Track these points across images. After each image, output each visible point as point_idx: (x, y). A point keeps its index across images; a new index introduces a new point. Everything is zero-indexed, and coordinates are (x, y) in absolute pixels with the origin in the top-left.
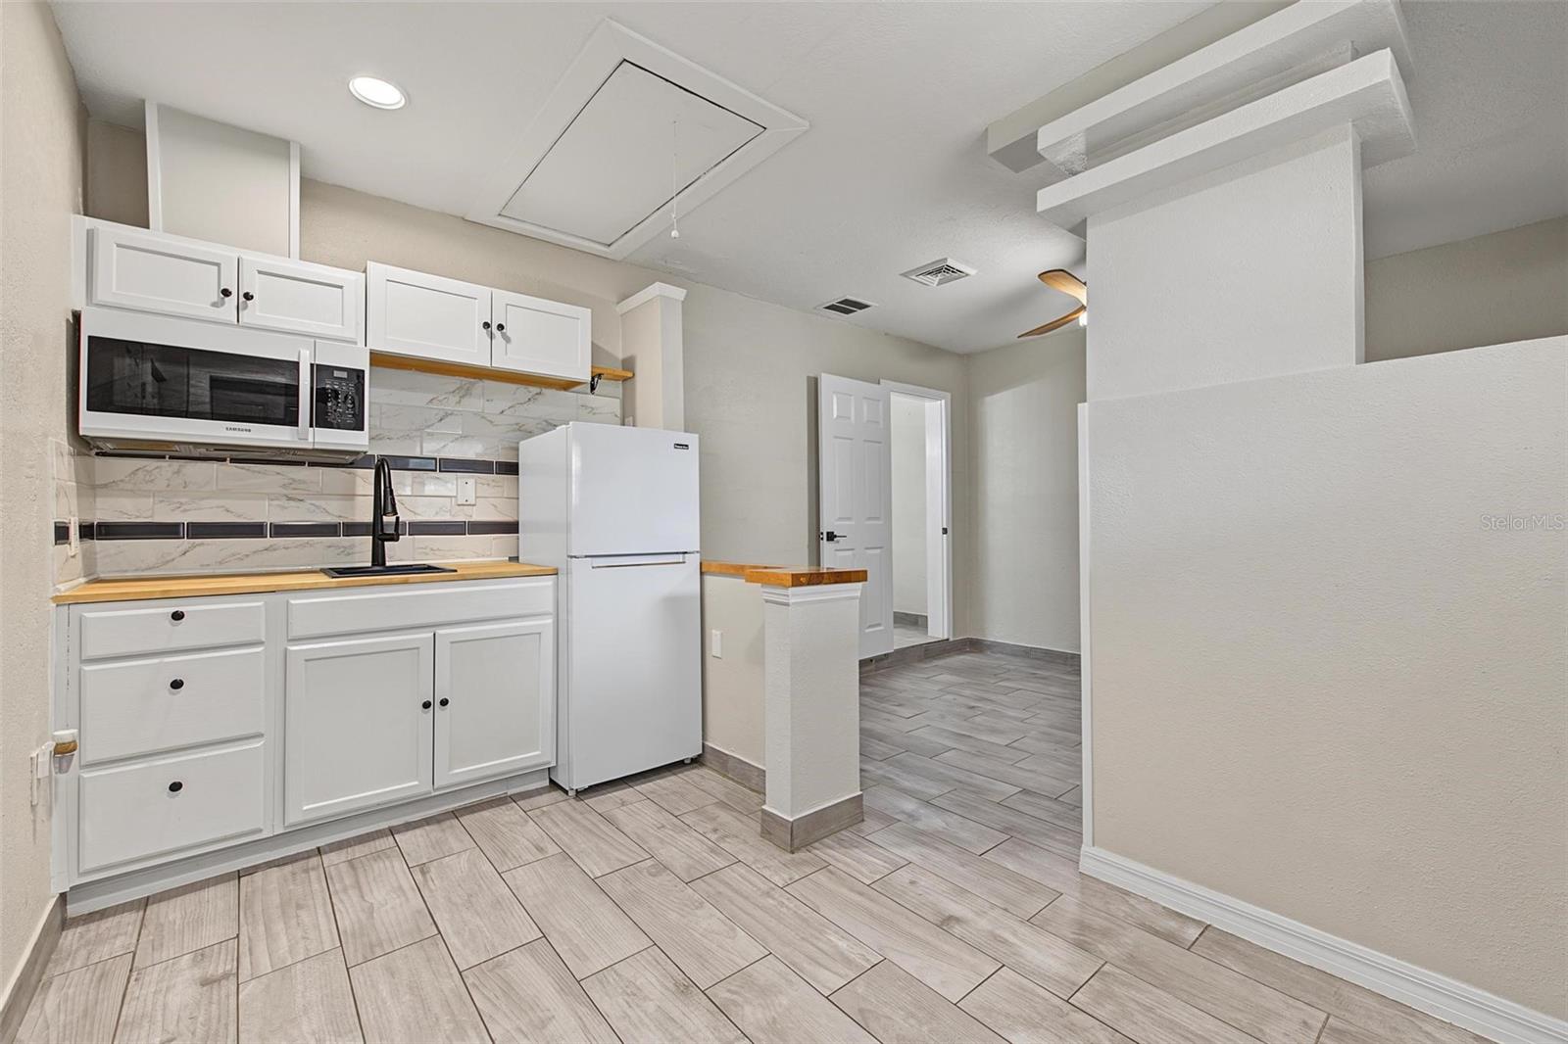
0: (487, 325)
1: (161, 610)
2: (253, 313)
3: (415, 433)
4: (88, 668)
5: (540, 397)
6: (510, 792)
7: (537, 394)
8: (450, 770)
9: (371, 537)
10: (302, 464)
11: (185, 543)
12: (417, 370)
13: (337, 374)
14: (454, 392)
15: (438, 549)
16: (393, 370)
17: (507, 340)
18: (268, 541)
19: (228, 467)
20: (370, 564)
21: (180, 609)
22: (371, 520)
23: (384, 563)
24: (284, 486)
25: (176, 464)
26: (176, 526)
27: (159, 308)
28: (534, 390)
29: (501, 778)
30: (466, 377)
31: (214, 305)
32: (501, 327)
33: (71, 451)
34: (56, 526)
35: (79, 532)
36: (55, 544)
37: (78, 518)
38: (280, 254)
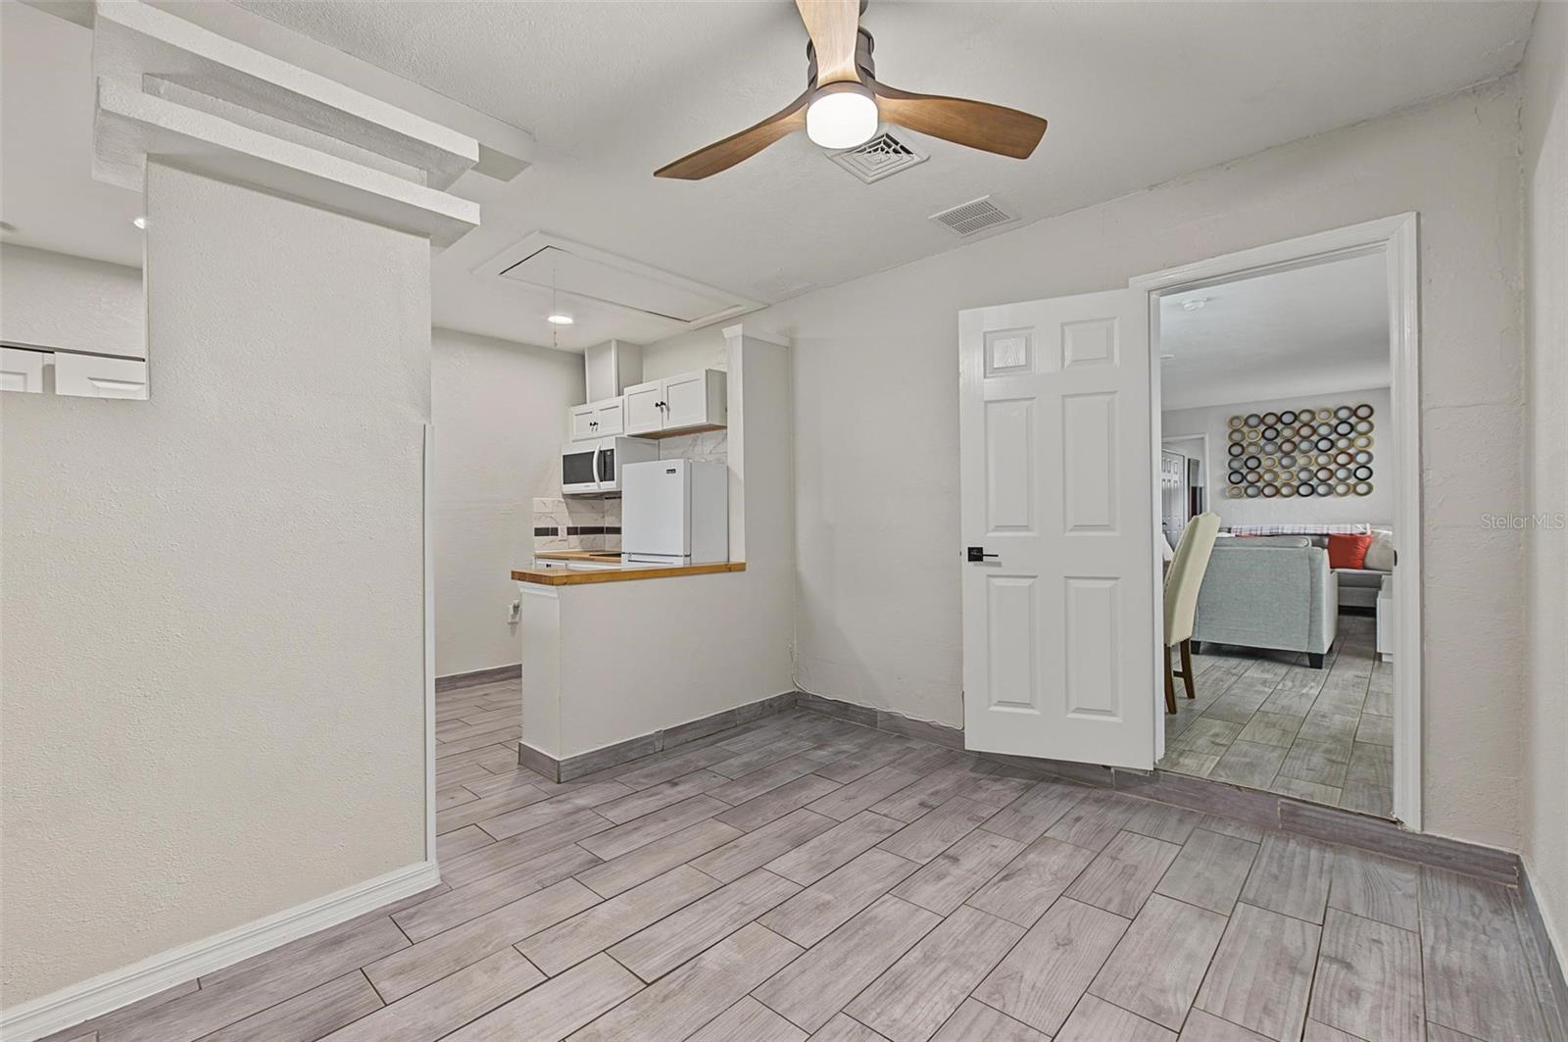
0: (657, 405)
13: (605, 454)
17: (669, 409)
27: (583, 437)
31: (588, 431)
32: (662, 403)
33: (562, 500)
34: (536, 529)
35: (572, 531)
36: (536, 535)
37: (571, 525)
38: (607, 398)
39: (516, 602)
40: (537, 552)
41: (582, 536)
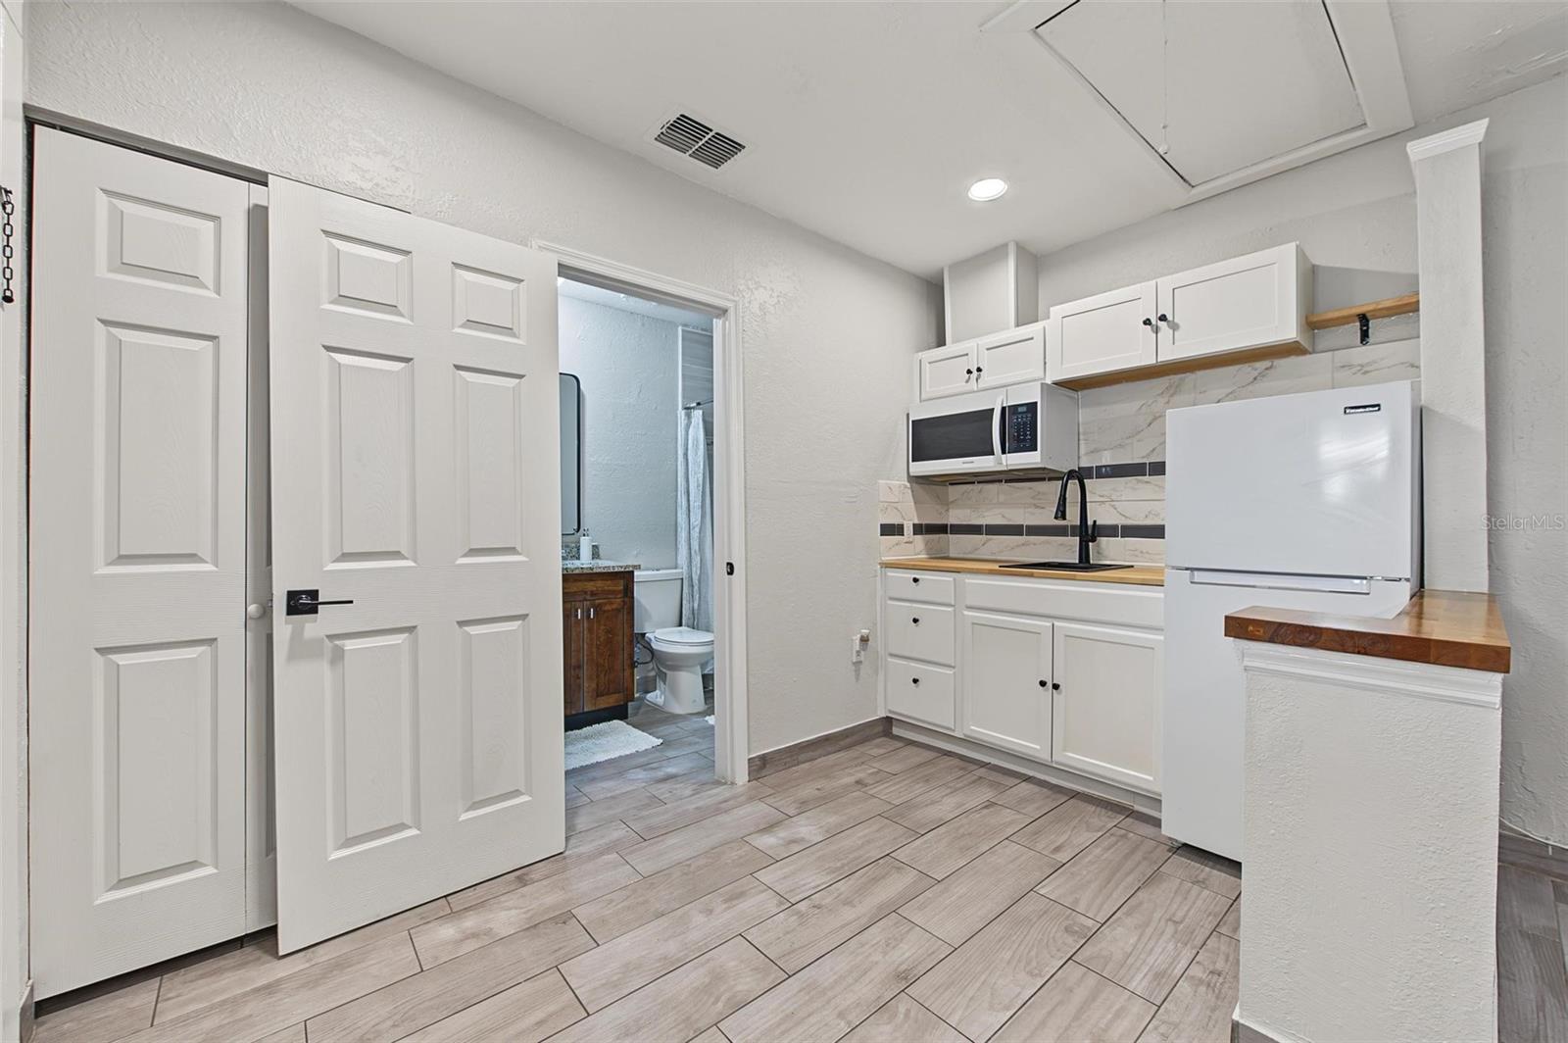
0: (1147, 322)
1: (909, 576)
2: (987, 380)
3: (1127, 442)
4: (890, 602)
5: (1272, 371)
6: (1137, 808)
7: (1267, 369)
8: (1065, 750)
9: (1078, 538)
10: (1043, 479)
11: (984, 537)
12: (1127, 381)
13: (1020, 409)
14: (1162, 393)
15: (1147, 553)
16: (1097, 389)
17: (1174, 327)
18: (1024, 538)
19: (1005, 486)
20: (1077, 562)
21: (917, 577)
22: (1078, 523)
23: (1088, 561)
24: (1033, 498)
25: (981, 485)
26: (980, 527)
27: (947, 393)
28: (1261, 365)
29: (1129, 789)
30: (1175, 374)
31: (967, 382)
32: (1163, 318)
33: (908, 485)
34: (883, 526)
35: (918, 529)
36: (881, 535)
37: (916, 522)
38: (1003, 329)
39: (865, 631)
40: (886, 559)
41: (927, 536)
